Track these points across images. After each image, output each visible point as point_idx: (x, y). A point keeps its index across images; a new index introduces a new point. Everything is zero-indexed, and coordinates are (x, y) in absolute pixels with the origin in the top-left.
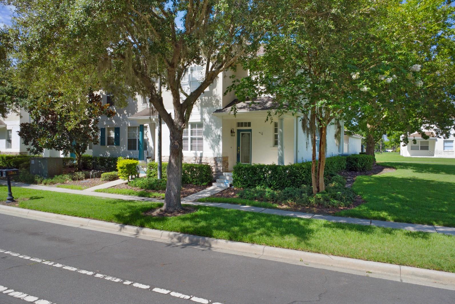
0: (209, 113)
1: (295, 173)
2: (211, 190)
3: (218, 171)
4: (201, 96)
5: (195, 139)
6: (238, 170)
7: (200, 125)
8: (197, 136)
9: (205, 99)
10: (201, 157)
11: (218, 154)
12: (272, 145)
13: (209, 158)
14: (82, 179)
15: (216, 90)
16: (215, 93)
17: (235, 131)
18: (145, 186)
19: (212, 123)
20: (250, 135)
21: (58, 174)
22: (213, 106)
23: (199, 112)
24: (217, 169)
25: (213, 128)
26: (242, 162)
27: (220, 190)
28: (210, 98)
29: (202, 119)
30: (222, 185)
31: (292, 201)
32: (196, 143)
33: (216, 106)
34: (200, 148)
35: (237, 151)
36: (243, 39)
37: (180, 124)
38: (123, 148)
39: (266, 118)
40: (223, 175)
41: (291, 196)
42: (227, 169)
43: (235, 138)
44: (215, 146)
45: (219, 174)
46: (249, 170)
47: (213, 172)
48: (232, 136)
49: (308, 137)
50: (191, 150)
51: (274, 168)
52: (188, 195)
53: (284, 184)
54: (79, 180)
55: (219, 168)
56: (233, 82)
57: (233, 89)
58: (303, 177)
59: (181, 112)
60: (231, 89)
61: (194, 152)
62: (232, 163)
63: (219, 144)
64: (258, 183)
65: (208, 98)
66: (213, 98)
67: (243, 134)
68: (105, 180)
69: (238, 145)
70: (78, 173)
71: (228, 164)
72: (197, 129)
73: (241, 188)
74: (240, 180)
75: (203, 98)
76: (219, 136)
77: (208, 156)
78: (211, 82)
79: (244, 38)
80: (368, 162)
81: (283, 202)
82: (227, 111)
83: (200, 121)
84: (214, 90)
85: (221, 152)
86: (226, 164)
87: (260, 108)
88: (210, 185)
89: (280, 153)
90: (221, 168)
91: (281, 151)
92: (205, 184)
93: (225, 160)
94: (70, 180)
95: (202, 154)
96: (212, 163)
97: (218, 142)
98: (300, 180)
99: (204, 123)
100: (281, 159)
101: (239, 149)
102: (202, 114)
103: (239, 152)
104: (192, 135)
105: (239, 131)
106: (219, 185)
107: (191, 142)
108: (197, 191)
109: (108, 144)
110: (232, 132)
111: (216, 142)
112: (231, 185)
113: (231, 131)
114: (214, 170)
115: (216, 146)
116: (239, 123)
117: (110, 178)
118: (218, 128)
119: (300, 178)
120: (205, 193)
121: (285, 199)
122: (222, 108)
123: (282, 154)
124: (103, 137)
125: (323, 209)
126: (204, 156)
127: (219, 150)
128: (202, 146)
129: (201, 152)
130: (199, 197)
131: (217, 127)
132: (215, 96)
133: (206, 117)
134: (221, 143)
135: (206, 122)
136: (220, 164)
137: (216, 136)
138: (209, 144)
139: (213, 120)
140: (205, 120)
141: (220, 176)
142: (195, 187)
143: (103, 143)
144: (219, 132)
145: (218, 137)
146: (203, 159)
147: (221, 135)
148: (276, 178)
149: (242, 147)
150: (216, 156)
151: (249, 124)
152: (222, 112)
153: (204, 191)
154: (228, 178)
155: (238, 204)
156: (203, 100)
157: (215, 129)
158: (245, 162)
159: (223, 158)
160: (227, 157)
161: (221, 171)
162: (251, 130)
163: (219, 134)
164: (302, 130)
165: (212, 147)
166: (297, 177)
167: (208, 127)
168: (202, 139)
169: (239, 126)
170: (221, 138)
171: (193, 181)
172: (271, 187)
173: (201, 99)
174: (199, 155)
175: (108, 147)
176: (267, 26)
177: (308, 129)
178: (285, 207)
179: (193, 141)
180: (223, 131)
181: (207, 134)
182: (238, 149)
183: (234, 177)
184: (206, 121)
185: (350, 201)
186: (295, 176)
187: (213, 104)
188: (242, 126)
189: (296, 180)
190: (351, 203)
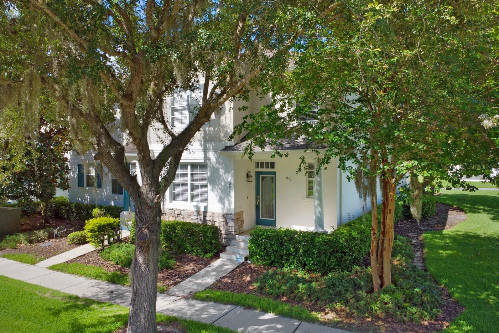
0: (215, 151)
1: (342, 247)
2: (218, 267)
3: (228, 233)
4: (203, 126)
5: (197, 186)
6: (256, 239)
7: (203, 166)
8: (199, 182)
9: (209, 130)
10: (205, 212)
11: (228, 209)
12: (305, 195)
13: (216, 214)
14: (43, 241)
15: (226, 118)
16: (224, 123)
17: (253, 175)
18: (122, 262)
19: (219, 165)
20: (273, 180)
21: (11, 234)
22: (220, 141)
23: (201, 149)
24: (228, 230)
25: (221, 171)
26: (263, 217)
27: (230, 267)
28: (216, 129)
29: (206, 158)
30: (234, 257)
31: (342, 304)
32: (198, 192)
33: (224, 141)
34: (205, 198)
35: (256, 201)
36: (258, 46)
37: (151, 196)
38: (106, 191)
39: (298, 167)
40: (235, 239)
41: (339, 294)
42: (241, 229)
43: (253, 184)
44: (224, 199)
45: (230, 237)
46: (273, 240)
47: (222, 234)
48: (248, 181)
49: (365, 200)
50: (192, 200)
51: (309, 238)
52: (183, 279)
53: (325, 263)
54: (39, 242)
55: (230, 228)
56: (244, 118)
57: (243, 129)
58: (354, 253)
59: (152, 175)
60: (241, 129)
61: (195, 203)
62: (249, 219)
63: (230, 196)
64: (286, 259)
65: (214, 129)
66: (221, 129)
67: (263, 178)
68: (72, 244)
69: (257, 193)
70: (37, 232)
71: (242, 222)
72: (199, 172)
73: (260, 265)
74: (259, 254)
75: (207, 128)
76: (230, 183)
77: (214, 211)
78: (205, 120)
79: (260, 44)
80: (431, 206)
81: (328, 306)
82: (241, 148)
83: (203, 161)
84: (223, 118)
85: (233, 206)
86: (240, 222)
87: (288, 146)
88: (216, 256)
89: (317, 211)
90: (233, 229)
91: (319, 209)
92: (209, 255)
93: (238, 217)
94: (26, 242)
95: (206, 208)
96: (219, 223)
97: (228, 192)
98: (350, 258)
99: (209, 164)
100: (319, 222)
101: (259, 199)
102: (205, 151)
103: (259, 203)
104: (192, 180)
105: (258, 174)
106: (228, 257)
107: (192, 190)
108: (196, 269)
109: (88, 185)
110: (248, 176)
111: (225, 192)
112: (246, 259)
113: (247, 174)
114: (223, 232)
115: (226, 198)
116: (258, 163)
117: (79, 240)
118: (229, 172)
119: (350, 255)
120: (207, 274)
121: (331, 301)
122: (233, 144)
123: (321, 213)
124: (80, 176)
125: (395, 325)
126: (209, 210)
127: (231, 205)
128: (207, 196)
129: (205, 204)
130: (198, 284)
131: (227, 171)
132: (224, 127)
133: (212, 156)
134: (232, 194)
135: (211, 163)
136: (231, 224)
137: (226, 183)
138: (216, 195)
139: (221, 161)
140: (209, 159)
141: (232, 241)
142: (195, 260)
143: (80, 184)
144: (230, 179)
145: (228, 185)
146: (208, 214)
147: (232, 182)
148: (314, 254)
149: (262, 195)
150: (225, 212)
151: (272, 165)
152: (234, 150)
153: (208, 269)
154: (242, 245)
155: (255, 308)
156: (208, 131)
157: (225, 173)
158: (267, 217)
159: (236, 214)
160: (242, 213)
161: (234, 233)
162: (274, 173)
163: (229, 180)
164: (355, 188)
165: (221, 200)
166: (345, 253)
167: (215, 171)
168: (206, 186)
169: (258, 167)
170: (232, 186)
171: (193, 251)
172: (306, 268)
173: (205, 131)
174: (202, 209)
175: (87, 188)
176: (305, 19)
177: (365, 188)
178: (331, 316)
179: (194, 188)
180: (235, 177)
181: (214, 180)
182: (257, 199)
183: (250, 248)
184: (211, 161)
185: (437, 308)
186: (342, 252)
187: (221, 138)
188: (262, 167)
189: (345, 257)
190: (438, 312)
